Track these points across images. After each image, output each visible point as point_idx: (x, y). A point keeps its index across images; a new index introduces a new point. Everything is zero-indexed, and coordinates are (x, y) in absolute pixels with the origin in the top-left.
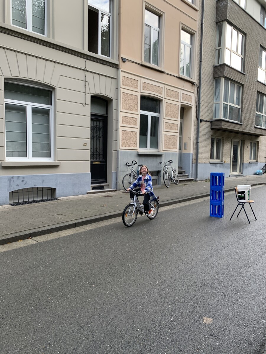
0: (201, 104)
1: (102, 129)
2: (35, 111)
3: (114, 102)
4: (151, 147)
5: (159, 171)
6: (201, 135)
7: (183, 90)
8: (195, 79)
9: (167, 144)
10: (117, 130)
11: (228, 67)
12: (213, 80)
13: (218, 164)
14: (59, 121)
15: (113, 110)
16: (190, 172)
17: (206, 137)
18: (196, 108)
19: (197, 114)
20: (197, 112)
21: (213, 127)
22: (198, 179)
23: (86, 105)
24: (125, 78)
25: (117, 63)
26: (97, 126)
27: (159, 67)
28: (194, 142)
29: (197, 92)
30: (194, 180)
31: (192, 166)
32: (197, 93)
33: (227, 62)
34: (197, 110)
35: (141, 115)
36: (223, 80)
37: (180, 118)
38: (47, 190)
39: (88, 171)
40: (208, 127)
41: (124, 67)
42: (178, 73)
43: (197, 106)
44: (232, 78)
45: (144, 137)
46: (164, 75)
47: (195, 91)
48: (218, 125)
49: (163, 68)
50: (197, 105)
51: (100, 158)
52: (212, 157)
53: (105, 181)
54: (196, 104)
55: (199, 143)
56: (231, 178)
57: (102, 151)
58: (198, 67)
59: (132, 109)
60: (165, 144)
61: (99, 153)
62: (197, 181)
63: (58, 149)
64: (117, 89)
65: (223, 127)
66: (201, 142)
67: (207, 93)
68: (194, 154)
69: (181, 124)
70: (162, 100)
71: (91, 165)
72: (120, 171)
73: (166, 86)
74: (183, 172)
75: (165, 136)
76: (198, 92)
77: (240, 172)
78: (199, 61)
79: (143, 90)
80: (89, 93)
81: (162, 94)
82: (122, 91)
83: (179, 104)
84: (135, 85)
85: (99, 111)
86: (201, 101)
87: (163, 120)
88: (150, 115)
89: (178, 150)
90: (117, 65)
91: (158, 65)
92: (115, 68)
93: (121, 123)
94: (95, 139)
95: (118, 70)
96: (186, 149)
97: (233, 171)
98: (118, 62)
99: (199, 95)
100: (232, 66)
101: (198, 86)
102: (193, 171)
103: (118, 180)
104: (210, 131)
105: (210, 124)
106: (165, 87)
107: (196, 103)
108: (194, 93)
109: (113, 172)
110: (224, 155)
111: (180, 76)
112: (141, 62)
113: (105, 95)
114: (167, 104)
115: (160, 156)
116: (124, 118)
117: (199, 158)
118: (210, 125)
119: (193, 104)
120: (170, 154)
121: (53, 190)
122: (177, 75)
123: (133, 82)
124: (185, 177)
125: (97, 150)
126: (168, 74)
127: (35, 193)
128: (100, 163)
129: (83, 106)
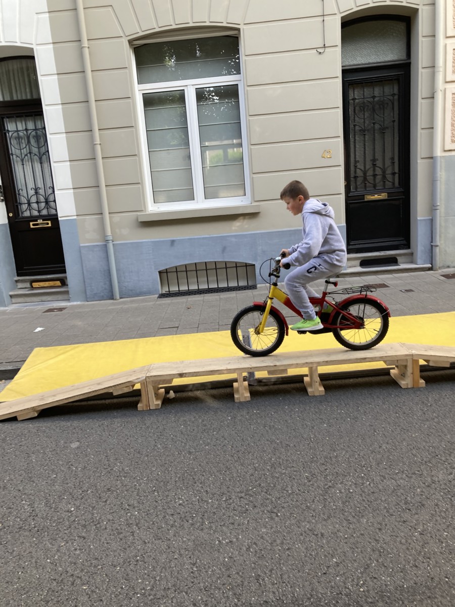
1: (393, 102)
3: (423, 14)
10: (433, 98)
23: (327, 50)
26: (376, 99)
38: (236, 267)
51: (387, 182)
53: (404, 242)
57: (394, 163)
61: (384, 171)
63: (254, 176)
80: (336, 12)
93: (447, 73)
94: (370, 135)
109: (418, 218)
121: (250, 268)
125: (377, 162)
127: (212, 273)
128: (386, 198)
129: (317, 54)
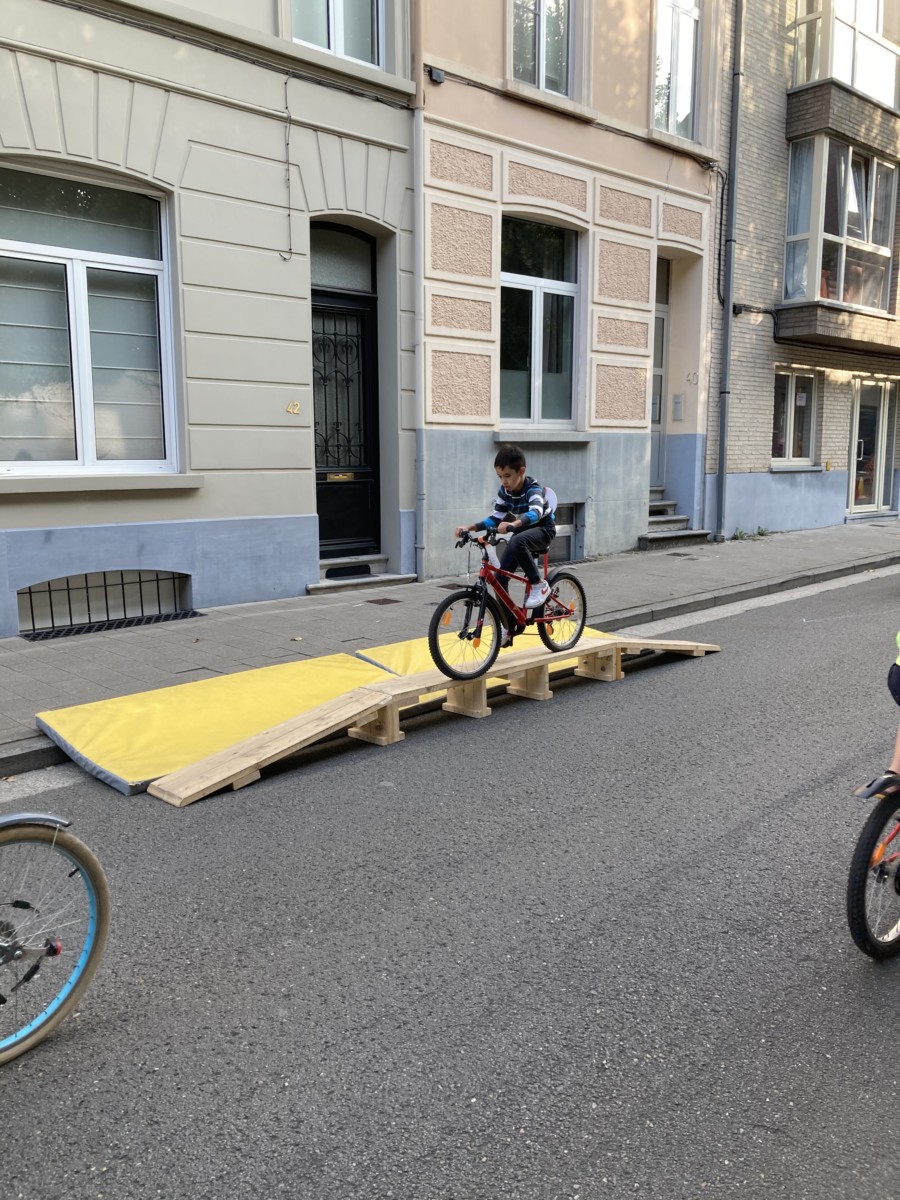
0: (737, 246)
1: (357, 348)
2: (99, 281)
3: (401, 241)
4: (546, 414)
5: (576, 504)
6: (739, 363)
7: (667, 189)
8: (711, 147)
9: (607, 400)
10: (414, 352)
11: (842, 94)
12: (786, 146)
13: (803, 475)
14: (191, 320)
15: (399, 273)
16: (697, 507)
17: (757, 370)
18: (717, 262)
19: (722, 283)
20: (719, 274)
21: (785, 333)
22: (726, 533)
23: (293, 257)
24: (442, 149)
25: (407, 86)
26: (338, 338)
27: (572, 99)
28: (712, 390)
29: (722, 198)
30: (709, 537)
31: (704, 482)
32: (719, 200)
33: (840, 73)
34: (719, 270)
35: (506, 291)
36: (823, 146)
37: (657, 301)
38: (158, 580)
39: (308, 508)
40: (763, 333)
41: (436, 102)
42: (648, 127)
43: (722, 253)
44: (858, 138)
45: (517, 376)
46: (591, 131)
47: (714, 195)
48: (802, 324)
49: (588, 105)
50: (723, 248)
51: (352, 459)
52: (778, 450)
53: (372, 544)
54: (717, 246)
55: (731, 396)
56: (850, 524)
57: (359, 431)
58: (724, 96)
59: (471, 268)
60: (600, 401)
61: (349, 441)
62: (723, 541)
63: (192, 428)
64: (409, 192)
65: (820, 331)
66: (738, 392)
67: (758, 202)
68: (712, 435)
69: (660, 323)
70: (587, 230)
71: (317, 484)
72: (430, 508)
73: (598, 175)
74: (669, 505)
75: (598, 371)
76: (725, 197)
77: (886, 502)
78: (731, 72)
79: (512, 192)
80: (304, 208)
81: (583, 208)
82: (428, 197)
83: (653, 247)
84: (480, 172)
85: (345, 278)
86: (737, 231)
87: (591, 307)
88: (538, 291)
89: (648, 422)
90: (409, 97)
91: (567, 94)
92: (403, 108)
93: (427, 323)
94: (331, 387)
95: (413, 115)
96: (680, 420)
97: (858, 502)
98: (414, 84)
99: (727, 210)
100: (862, 87)
101: (724, 175)
102: (707, 502)
103: (421, 542)
104: (772, 350)
105: (772, 321)
106: (595, 179)
107: (717, 241)
108: (708, 201)
109: (401, 510)
110: (823, 440)
111: (656, 136)
112: (500, 81)
113: (363, 215)
114: (607, 246)
115: (581, 446)
116: (439, 301)
117: (729, 452)
118: (772, 325)
119: (705, 245)
120: (617, 437)
121: (181, 581)
122: (642, 132)
123: (473, 161)
124: (678, 526)
125: (340, 427)
126: (608, 129)
127: (115, 592)
128: (352, 480)
129: (281, 259)
